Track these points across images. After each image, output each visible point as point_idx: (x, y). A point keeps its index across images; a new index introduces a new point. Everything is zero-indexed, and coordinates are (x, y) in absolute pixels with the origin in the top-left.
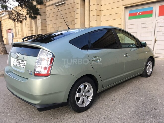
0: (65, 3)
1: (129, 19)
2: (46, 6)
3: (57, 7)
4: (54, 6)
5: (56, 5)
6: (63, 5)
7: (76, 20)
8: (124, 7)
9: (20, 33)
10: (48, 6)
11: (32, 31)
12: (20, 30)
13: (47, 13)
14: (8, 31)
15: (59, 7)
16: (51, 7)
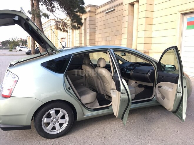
0: (114, 10)
1: (187, 28)
2: (96, 14)
3: (107, 14)
4: (104, 13)
5: (105, 12)
6: (113, 12)
7: (123, 29)
8: (181, 14)
9: (71, 43)
10: (98, 14)
11: (81, 40)
12: (71, 40)
13: (97, 21)
14: (62, 39)
15: (108, 14)
16: (101, 15)
